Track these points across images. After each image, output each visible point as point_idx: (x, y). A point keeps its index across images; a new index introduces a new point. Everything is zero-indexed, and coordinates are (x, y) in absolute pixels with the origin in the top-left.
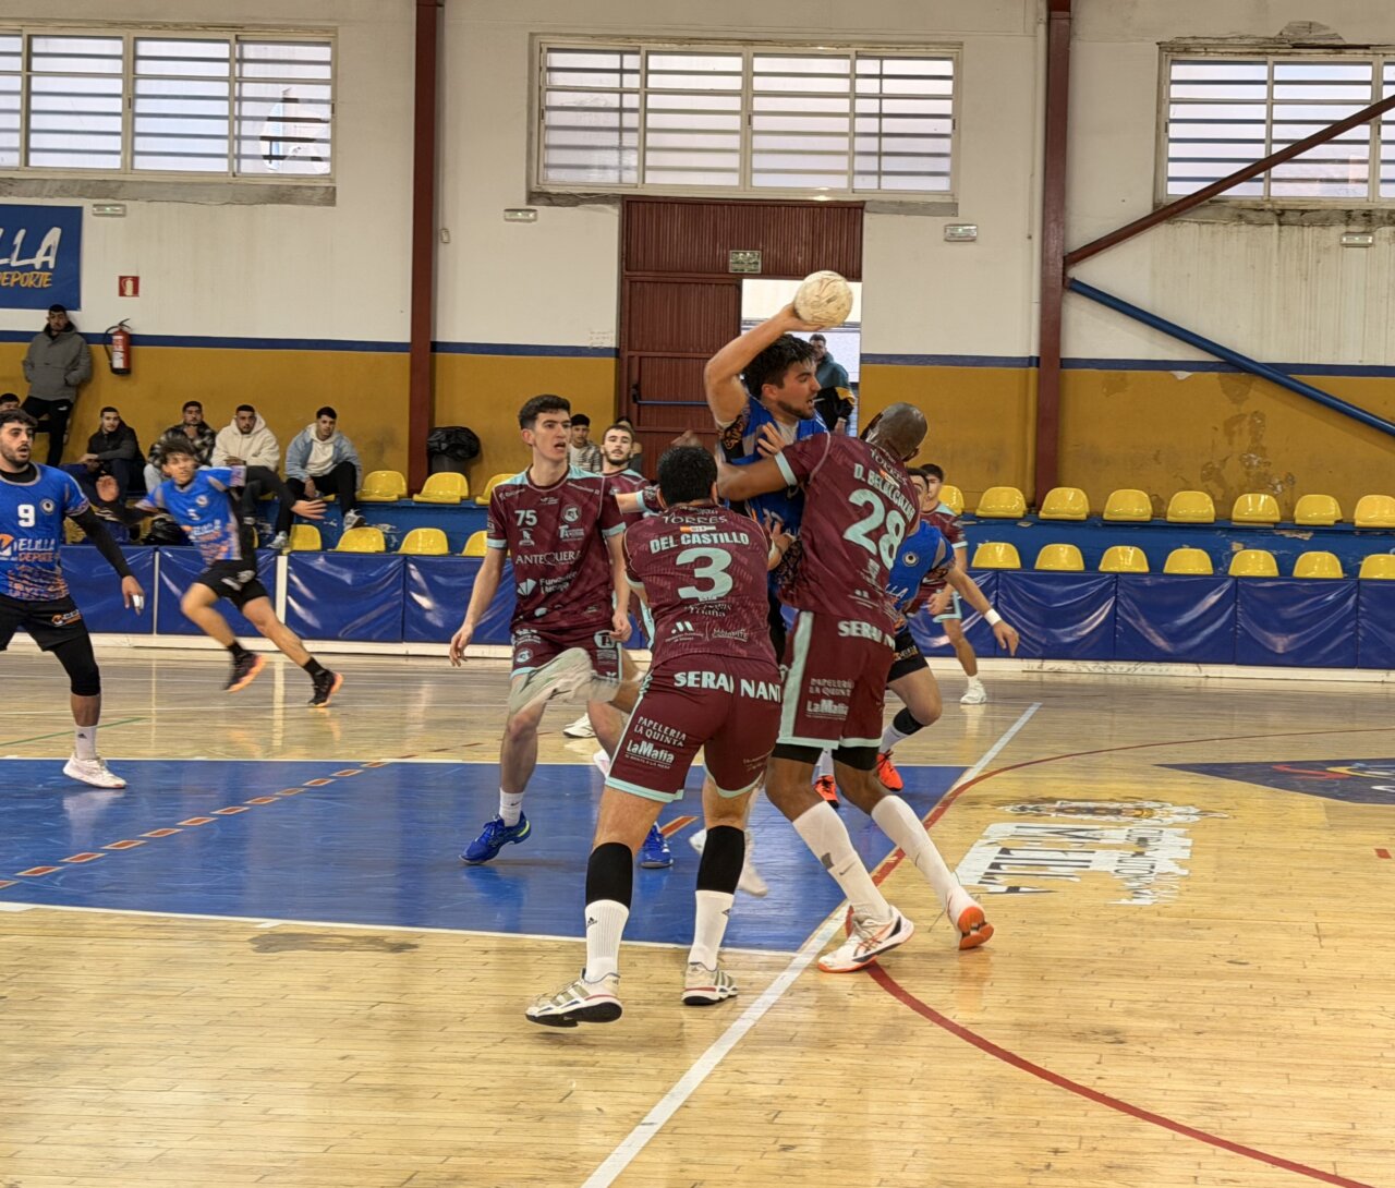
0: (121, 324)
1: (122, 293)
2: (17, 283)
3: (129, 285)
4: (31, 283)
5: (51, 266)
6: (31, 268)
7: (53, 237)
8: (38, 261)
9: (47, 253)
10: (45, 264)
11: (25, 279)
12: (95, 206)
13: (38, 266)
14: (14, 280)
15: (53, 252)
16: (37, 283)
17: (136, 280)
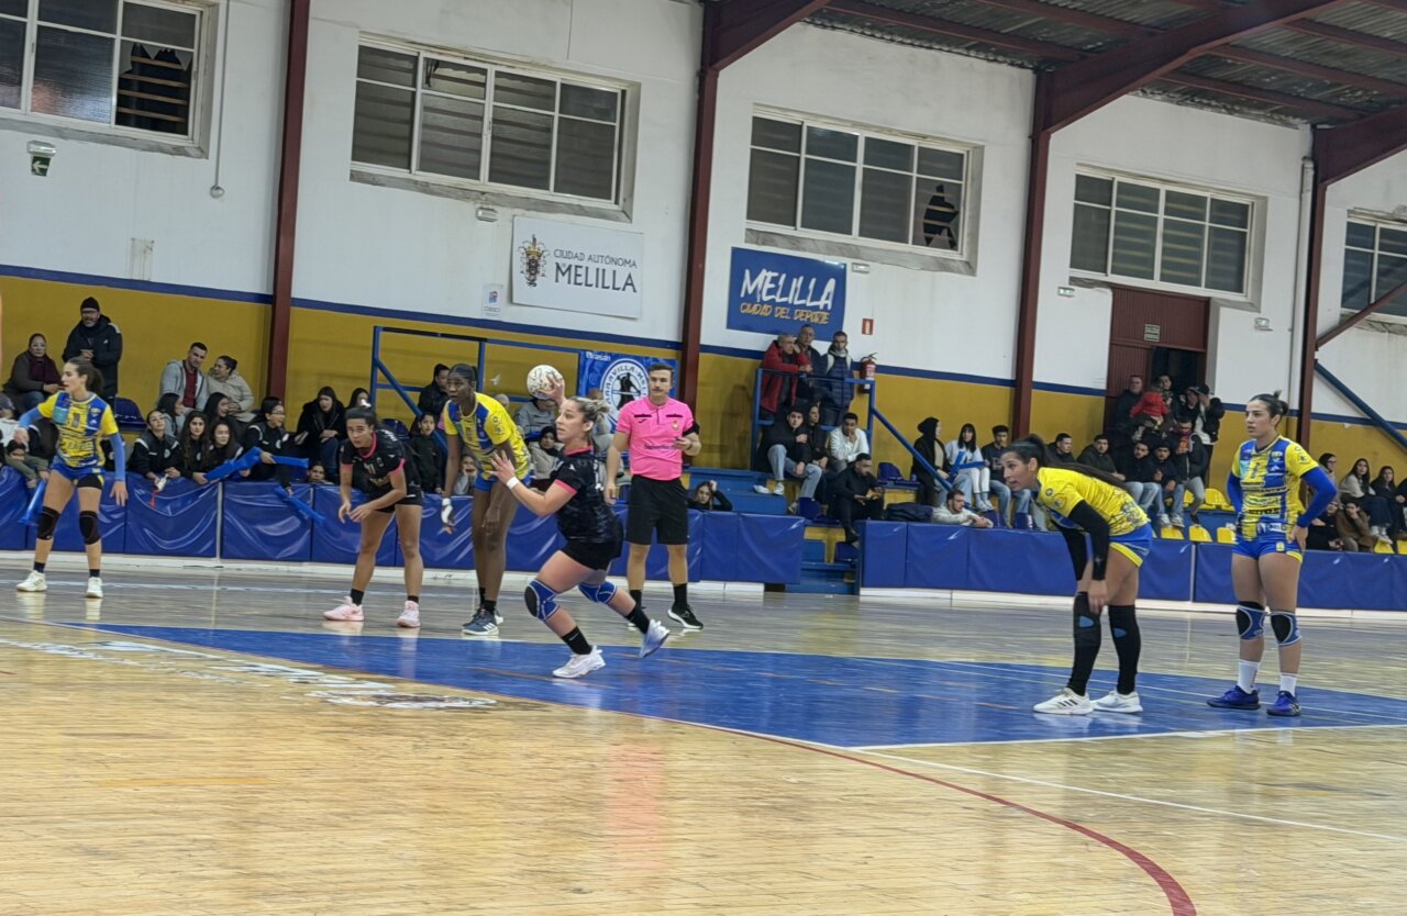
0: (871, 356)
1: (864, 332)
2: (809, 319)
3: (868, 324)
4: (816, 320)
5: (829, 307)
6: (816, 308)
7: (831, 285)
8: (821, 303)
9: (827, 298)
10: (826, 306)
11: (814, 316)
12: (854, 264)
13: (821, 307)
14: (807, 316)
15: (831, 297)
16: (820, 319)
17: (871, 322)
